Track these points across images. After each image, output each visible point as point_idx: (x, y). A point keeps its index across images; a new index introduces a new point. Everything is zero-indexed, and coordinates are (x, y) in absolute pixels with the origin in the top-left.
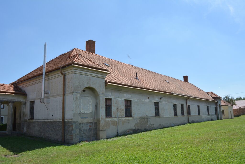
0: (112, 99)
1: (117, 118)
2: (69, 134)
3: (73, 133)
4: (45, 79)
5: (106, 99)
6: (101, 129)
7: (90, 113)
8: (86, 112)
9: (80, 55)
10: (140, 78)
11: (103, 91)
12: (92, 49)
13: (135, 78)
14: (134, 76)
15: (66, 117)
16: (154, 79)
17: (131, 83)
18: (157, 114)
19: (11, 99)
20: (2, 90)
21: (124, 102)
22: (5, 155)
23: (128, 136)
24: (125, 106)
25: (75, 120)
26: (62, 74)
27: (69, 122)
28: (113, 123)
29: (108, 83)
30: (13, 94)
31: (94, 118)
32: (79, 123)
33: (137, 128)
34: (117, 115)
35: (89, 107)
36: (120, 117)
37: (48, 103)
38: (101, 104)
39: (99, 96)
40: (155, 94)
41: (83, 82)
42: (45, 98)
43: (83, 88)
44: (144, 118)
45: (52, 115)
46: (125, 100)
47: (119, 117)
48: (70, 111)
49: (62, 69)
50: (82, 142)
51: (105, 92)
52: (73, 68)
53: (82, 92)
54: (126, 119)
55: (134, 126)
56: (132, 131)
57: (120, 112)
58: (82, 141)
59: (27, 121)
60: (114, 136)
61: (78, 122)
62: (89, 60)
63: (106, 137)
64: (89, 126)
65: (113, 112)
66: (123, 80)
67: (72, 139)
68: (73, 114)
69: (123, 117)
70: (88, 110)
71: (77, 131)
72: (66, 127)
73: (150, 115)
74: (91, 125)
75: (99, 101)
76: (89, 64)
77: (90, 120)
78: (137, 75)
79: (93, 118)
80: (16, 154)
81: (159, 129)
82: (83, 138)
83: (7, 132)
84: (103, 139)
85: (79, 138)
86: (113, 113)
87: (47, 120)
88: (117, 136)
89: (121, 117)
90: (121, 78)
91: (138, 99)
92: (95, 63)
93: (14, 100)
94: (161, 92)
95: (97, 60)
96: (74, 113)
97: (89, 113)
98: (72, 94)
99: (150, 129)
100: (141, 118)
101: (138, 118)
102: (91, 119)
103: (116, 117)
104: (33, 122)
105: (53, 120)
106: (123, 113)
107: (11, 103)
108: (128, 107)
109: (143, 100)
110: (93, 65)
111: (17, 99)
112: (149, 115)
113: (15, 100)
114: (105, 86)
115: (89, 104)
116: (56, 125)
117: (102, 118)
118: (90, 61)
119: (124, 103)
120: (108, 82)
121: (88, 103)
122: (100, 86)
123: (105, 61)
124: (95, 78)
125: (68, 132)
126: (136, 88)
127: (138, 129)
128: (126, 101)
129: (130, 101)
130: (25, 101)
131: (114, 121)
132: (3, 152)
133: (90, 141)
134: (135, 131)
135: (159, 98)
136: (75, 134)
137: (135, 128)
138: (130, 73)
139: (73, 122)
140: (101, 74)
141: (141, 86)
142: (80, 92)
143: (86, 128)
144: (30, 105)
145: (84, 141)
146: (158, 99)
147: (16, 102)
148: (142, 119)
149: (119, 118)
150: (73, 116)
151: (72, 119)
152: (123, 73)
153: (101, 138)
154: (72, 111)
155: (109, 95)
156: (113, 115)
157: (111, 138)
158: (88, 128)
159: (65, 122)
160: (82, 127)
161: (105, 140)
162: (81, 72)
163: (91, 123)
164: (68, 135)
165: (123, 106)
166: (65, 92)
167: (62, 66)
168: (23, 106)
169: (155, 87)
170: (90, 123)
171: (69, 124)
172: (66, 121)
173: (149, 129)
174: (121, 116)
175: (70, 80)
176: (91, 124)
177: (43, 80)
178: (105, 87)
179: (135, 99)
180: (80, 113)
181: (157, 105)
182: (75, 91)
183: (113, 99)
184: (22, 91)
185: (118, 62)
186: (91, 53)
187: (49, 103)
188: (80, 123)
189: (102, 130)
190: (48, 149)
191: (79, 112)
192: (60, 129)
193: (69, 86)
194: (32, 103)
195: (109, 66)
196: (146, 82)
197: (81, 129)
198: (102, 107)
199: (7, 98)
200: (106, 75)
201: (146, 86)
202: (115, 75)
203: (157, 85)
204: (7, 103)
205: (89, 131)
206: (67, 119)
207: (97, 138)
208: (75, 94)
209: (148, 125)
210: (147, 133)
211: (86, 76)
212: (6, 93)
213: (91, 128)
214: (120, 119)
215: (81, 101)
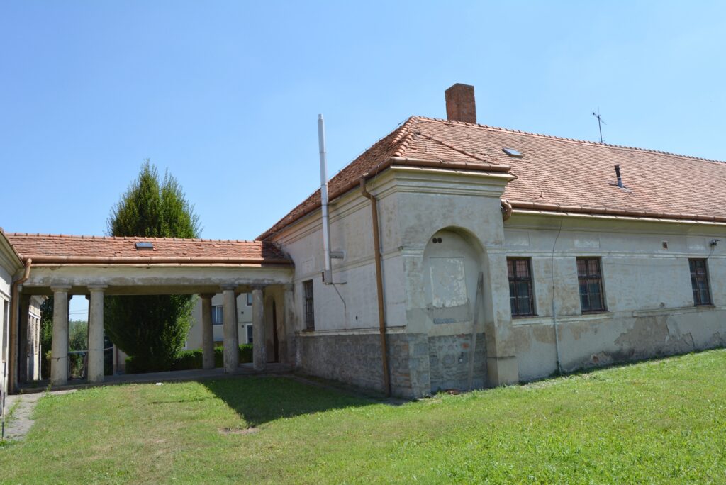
0: (533, 258)
1: (553, 317)
2: (400, 370)
3: (410, 367)
4: (328, 217)
5: (512, 261)
6: (499, 354)
7: (462, 305)
8: (447, 305)
9: (419, 134)
10: (631, 181)
11: (497, 235)
12: (465, 111)
13: (613, 185)
14: (611, 179)
15: (390, 322)
16: (688, 180)
17: (597, 201)
18: (703, 297)
19: (256, 280)
20: (233, 256)
21: (574, 264)
22: (226, 429)
23: (594, 375)
24: (580, 278)
25: (412, 329)
26: (368, 196)
27: (398, 335)
28: (541, 334)
29: (514, 211)
30: (260, 266)
31: (476, 322)
32: (426, 338)
33: (626, 347)
34: (553, 309)
35: (457, 288)
36: (565, 313)
37: (343, 284)
38: (492, 277)
39: (487, 254)
40: (690, 230)
41: (431, 213)
42: (333, 272)
43: (430, 232)
44: (651, 314)
45: (357, 318)
46: (578, 259)
47: (561, 316)
48: (397, 303)
49: (366, 183)
50: (439, 395)
51: (503, 238)
52: (393, 176)
53: (429, 242)
54: (585, 319)
55: (617, 342)
56: (609, 359)
57: (563, 299)
58: (441, 393)
59: (301, 335)
60: (547, 375)
61: (426, 335)
62: (448, 147)
63: (516, 378)
64: (461, 345)
65: (540, 300)
66: (567, 194)
67: (408, 385)
68: (407, 311)
69: (574, 315)
70: (454, 298)
71: (422, 362)
72: (392, 350)
73: (676, 304)
74: (469, 342)
75: (488, 267)
76: (446, 158)
77: (463, 327)
78: (618, 174)
79: (473, 322)
80: (253, 427)
81: (713, 349)
82: (442, 383)
83: (254, 365)
84: (508, 385)
85: (432, 383)
86: (538, 303)
87: (346, 330)
88: (557, 373)
89: (566, 315)
90: (560, 188)
91: (626, 253)
92: (465, 154)
93: (263, 280)
94: (712, 223)
95: (481, 143)
96: (408, 309)
97: (458, 306)
98: (398, 253)
99: (679, 351)
100: (640, 315)
101: (629, 314)
102: (467, 323)
103: (551, 313)
104: (314, 337)
105: (359, 331)
106: (575, 300)
107: (257, 290)
108: (591, 282)
109: (645, 256)
110: (460, 159)
111: (269, 278)
112: (670, 304)
113: (266, 282)
114: (504, 219)
115: (455, 278)
116: (368, 345)
117: (499, 321)
118: (451, 148)
119: (576, 270)
120: (510, 206)
121: (452, 276)
122: (487, 221)
123: (508, 143)
124: (470, 197)
125: (397, 365)
126: (614, 217)
127: (632, 352)
128: (583, 262)
129: (597, 260)
130: (293, 281)
131: (545, 326)
132: (225, 418)
133: (466, 391)
134: (620, 359)
135: (708, 245)
136: (417, 371)
137: (622, 349)
138: (595, 168)
139: (408, 335)
140: (486, 182)
141: (636, 206)
142: (423, 245)
143: (451, 352)
144: (304, 292)
145: (446, 391)
146: (702, 248)
147: (269, 285)
148: (644, 317)
149: (560, 319)
150: (408, 319)
151: (403, 327)
152: (570, 172)
153: (500, 381)
154: (404, 302)
155: (521, 246)
156: (539, 310)
157: (534, 380)
158: (457, 350)
159: (388, 335)
160: (441, 348)
161: (514, 387)
162: (422, 184)
163: (466, 335)
164: (397, 374)
165: (574, 278)
166: (382, 248)
167: (365, 174)
168: (288, 295)
169: (687, 207)
170: (464, 335)
171: (398, 342)
172: (390, 332)
173: (672, 351)
174: (568, 309)
175: (391, 213)
176: (467, 339)
177: (325, 220)
178: (504, 224)
179: (614, 253)
180: (430, 309)
181: (699, 267)
182: (406, 245)
183: (535, 257)
184: (283, 255)
185: (553, 140)
186: (462, 124)
187: (346, 283)
188: (433, 338)
189: (502, 358)
190: (335, 414)
191: (423, 306)
192: (376, 356)
193: (390, 231)
194: (309, 285)
195: (520, 157)
196: (656, 193)
197: (437, 355)
198: (499, 286)
199: (246, 277)
200: (503, 186)
201: (652, 208)
202: (540, 181)
203: (697, 200)
204: (248, 288)
205: (461, 360)
206: (392, 327)
207: (487, 380)
208: (409, 252)
209: (667, 338)
210: (664, 363)
211: (439, 195)
212: (242, 265)
213: (468, 350)
214: (562, 320)
215: (431, 273)
